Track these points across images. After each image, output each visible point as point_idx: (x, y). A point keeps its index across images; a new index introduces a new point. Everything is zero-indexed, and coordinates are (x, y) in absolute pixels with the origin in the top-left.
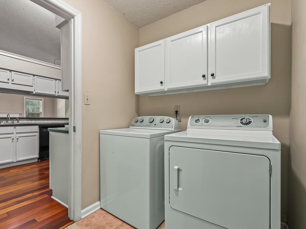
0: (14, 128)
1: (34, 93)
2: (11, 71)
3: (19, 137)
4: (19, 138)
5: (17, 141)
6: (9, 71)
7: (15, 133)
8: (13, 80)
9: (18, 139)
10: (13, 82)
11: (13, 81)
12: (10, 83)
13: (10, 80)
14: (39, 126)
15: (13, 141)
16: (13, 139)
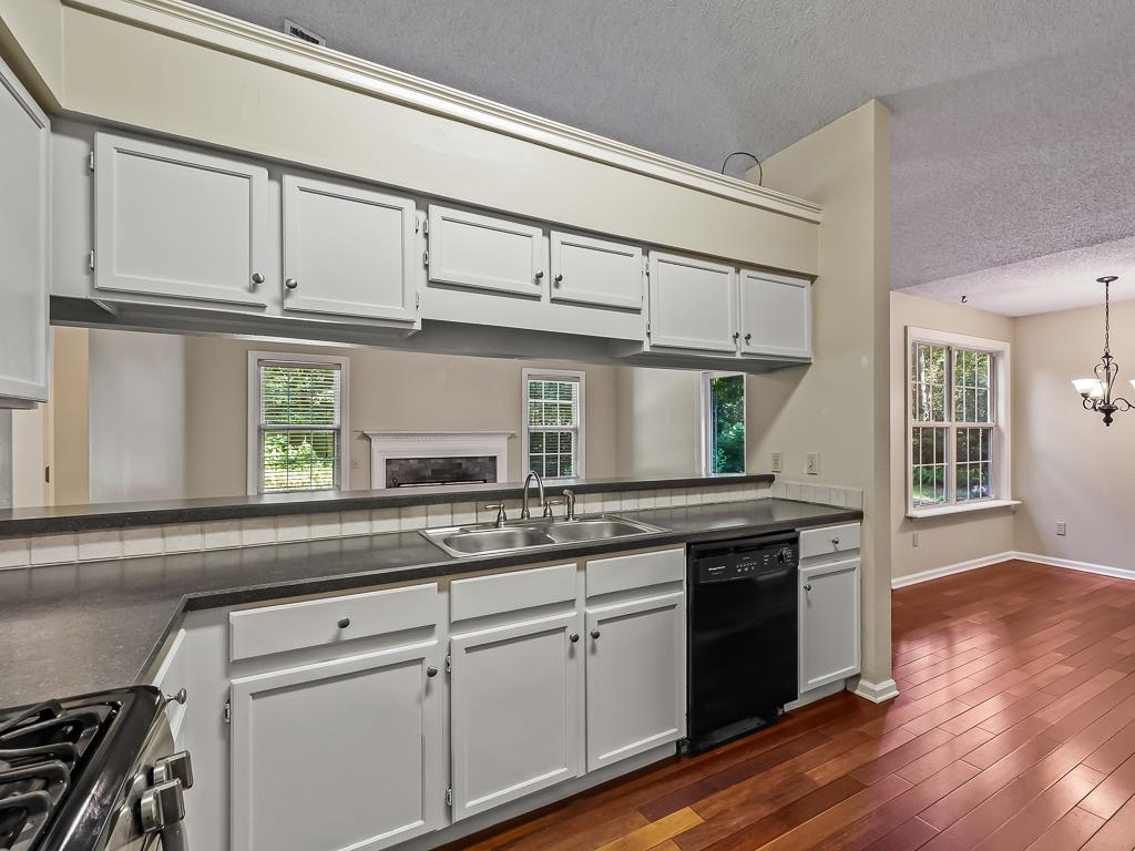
0: (579, 569)
1: (646, 348)
2: (548, 226)
3: (600, 622)
4: (602, 629)
5: (594, 650)
6: (540, 230)
7: (580, 602)
8: (560, 278)
9: (596, 636)
10: (557, 294)
11: (557, 286)
12: (546, 298)
13: (545, 280)
14: (689, 546)
15: (572, 653)
16: (575, 639)
